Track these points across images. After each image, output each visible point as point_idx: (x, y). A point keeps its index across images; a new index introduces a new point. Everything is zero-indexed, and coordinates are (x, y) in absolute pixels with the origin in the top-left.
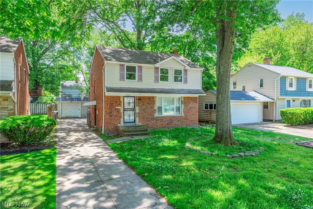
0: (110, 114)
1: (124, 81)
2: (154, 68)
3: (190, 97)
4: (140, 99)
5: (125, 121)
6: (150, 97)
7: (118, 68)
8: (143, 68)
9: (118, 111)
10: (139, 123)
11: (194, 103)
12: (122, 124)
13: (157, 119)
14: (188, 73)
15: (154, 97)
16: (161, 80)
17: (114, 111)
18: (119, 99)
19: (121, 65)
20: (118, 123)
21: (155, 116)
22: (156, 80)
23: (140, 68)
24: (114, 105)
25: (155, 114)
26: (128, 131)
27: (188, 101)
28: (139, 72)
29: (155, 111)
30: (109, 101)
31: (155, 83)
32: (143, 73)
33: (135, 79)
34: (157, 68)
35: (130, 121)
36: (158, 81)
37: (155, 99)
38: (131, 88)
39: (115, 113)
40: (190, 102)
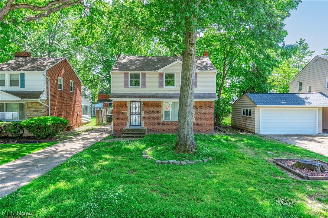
0: (117, 118)
1: (128, 87)
2: (158, 74)
3: (203, 102)
4: (145, 104)
5: (132, 124)
6: (156, 102)
7: (122, 76)
8: (146, 74)
9: (125, 115)
10: (144, 126)
11: (209, 108)
12: (128, 126)
13: (164, 123)
14: (198, 76)
15: (160, 102)
16: (166, 85)
17: (121, 115)
18: (126, 104)
19: (125, 73)
20: (124, 125)
21: (162, 120)
22: (161, 85)
23: (144, 75)
24: (121, 109)
25: (161, 119)
26: (126, 133)
27: (201, 106)
28: (142, 79)
29: (161, 116)
30: (116, 106)
31: (159, 88)
32: (146, 79)
33: (139, 85)
34: (161, 74)
35: (136, 125)
36: (163, 86)
37: (161, 104)
38: (134, 94)
39: (122, 117)
40: (203, 107)
